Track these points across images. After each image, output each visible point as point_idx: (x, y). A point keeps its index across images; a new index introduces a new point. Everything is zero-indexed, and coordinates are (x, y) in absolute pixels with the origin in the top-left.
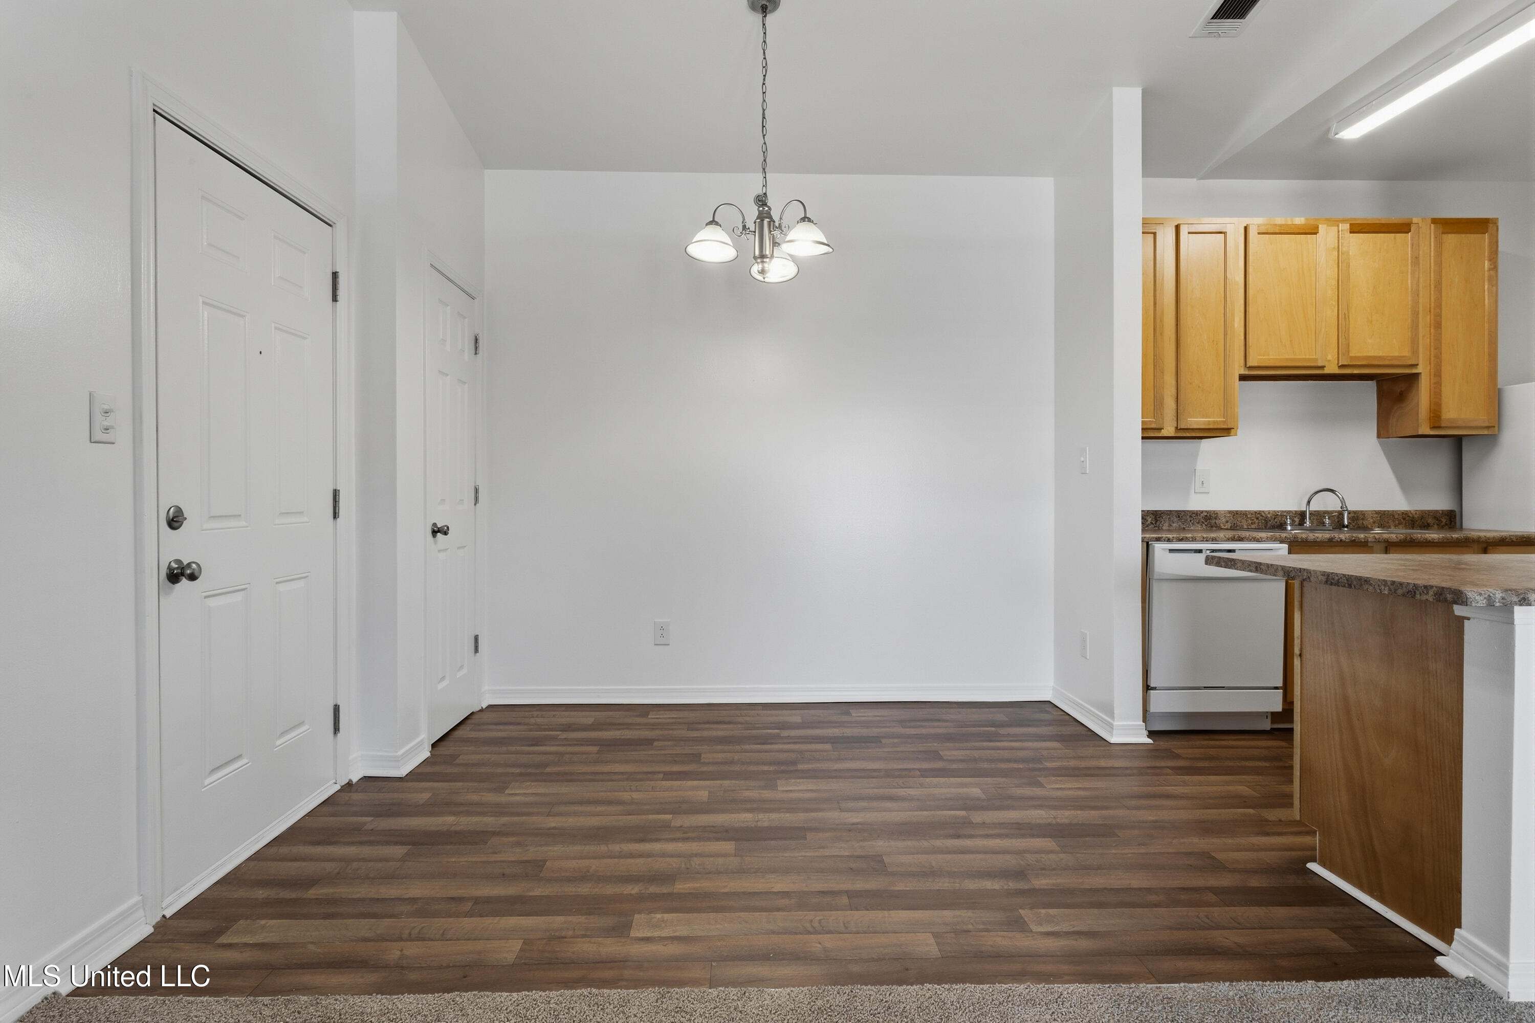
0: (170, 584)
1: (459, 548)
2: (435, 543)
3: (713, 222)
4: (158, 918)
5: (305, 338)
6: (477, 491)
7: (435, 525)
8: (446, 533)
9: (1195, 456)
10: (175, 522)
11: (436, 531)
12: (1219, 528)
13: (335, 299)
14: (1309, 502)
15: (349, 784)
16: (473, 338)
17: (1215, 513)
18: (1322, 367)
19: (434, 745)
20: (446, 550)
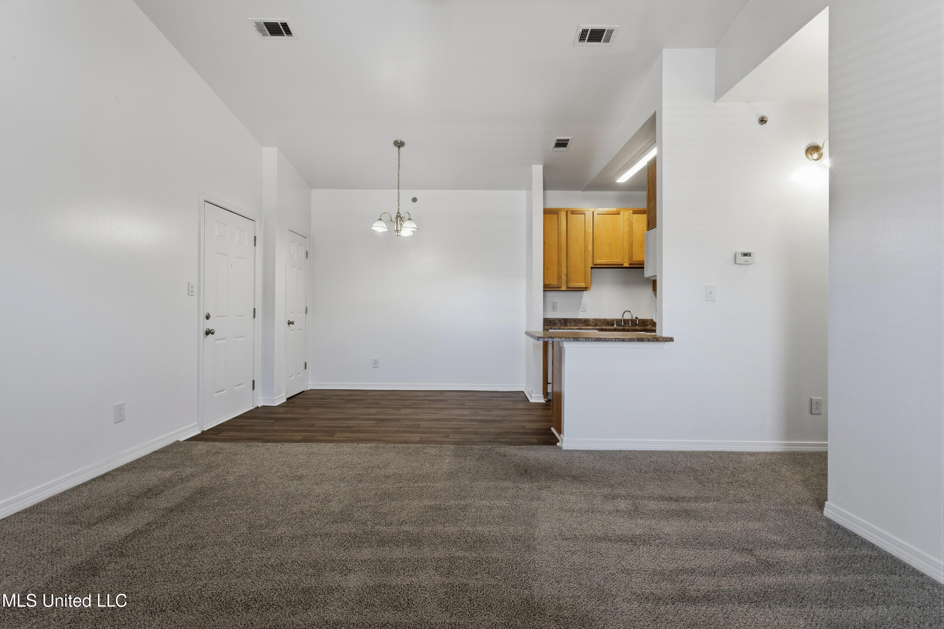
0: (206, 335)
1: (299, 330)
2: (289, 327)
3: (380, 219)
4: (202, 431)
5: (245, 259)
6: (306, 309)
7: (289, 321)
8: (293, 324)
9: (582, 297)
10: (208, 317)
11: (290, 323)
12: (590, 325)
13: (255, 245)
14: (623, 316)
15: (258, 408)
16: (306, 253)
17: (588, 319)
18: (623, 265)
19: (288, 399)
20: (293, 330)
